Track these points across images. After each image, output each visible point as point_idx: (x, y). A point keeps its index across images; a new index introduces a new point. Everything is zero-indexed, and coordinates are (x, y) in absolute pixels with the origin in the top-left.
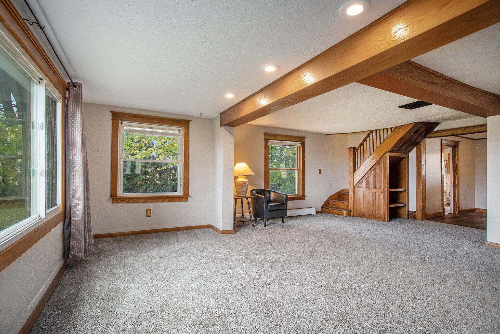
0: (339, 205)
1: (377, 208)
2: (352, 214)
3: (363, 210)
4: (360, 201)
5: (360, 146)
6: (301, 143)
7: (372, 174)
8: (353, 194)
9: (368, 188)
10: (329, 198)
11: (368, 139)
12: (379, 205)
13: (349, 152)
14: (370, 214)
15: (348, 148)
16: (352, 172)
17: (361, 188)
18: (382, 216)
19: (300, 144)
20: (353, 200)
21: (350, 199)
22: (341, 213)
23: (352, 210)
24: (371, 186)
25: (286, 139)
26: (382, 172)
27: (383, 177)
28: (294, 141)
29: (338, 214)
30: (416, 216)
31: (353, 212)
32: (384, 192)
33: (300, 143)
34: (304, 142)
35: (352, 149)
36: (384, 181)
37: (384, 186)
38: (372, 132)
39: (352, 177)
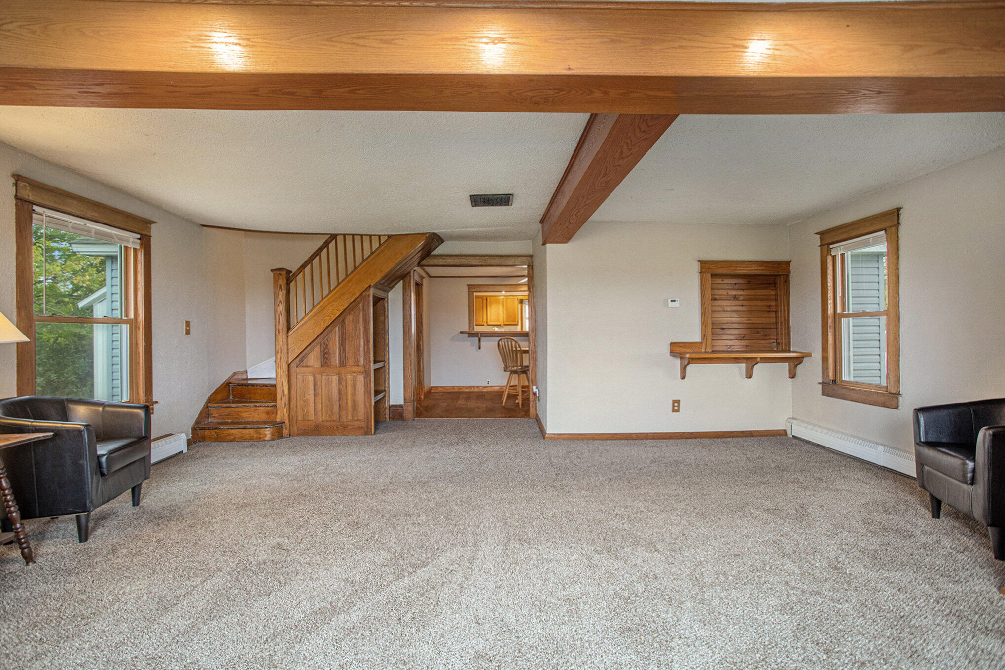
0: (244, 415)
1: (350, 409)
2: (285, 432)
3: (312, 417)
4: (307, 396)
5: (303, 267)
6: (140, 239)
7: (335, 333)
8: (287, 382)
9: (328, 366)
10: (209, 400)
11: (324, 253)
12: (354, 401)
13: (276, 281)
14: (334, 423)
15: (272, 270)
16: (285, 329)
17: (307, 366)
18: (363, 424)
19: (139, 241)
20: (287, 396)
21: (279, 397)
22: (260, 433)
23: (287, 422)
24: (336, 359)
25: (96, 215)
26: (359, 329)
27: (362, 341)
28: (122, 226)
29: (251, 439)
30: (403, 412)
31: (288, 427)
32: (366, 371)
33: (139, 236)
34: (150, 237)
35: (284, 273)
36: (364, 348)
37: (365, 359)
38: (334, 237)
39: (285, 341)
